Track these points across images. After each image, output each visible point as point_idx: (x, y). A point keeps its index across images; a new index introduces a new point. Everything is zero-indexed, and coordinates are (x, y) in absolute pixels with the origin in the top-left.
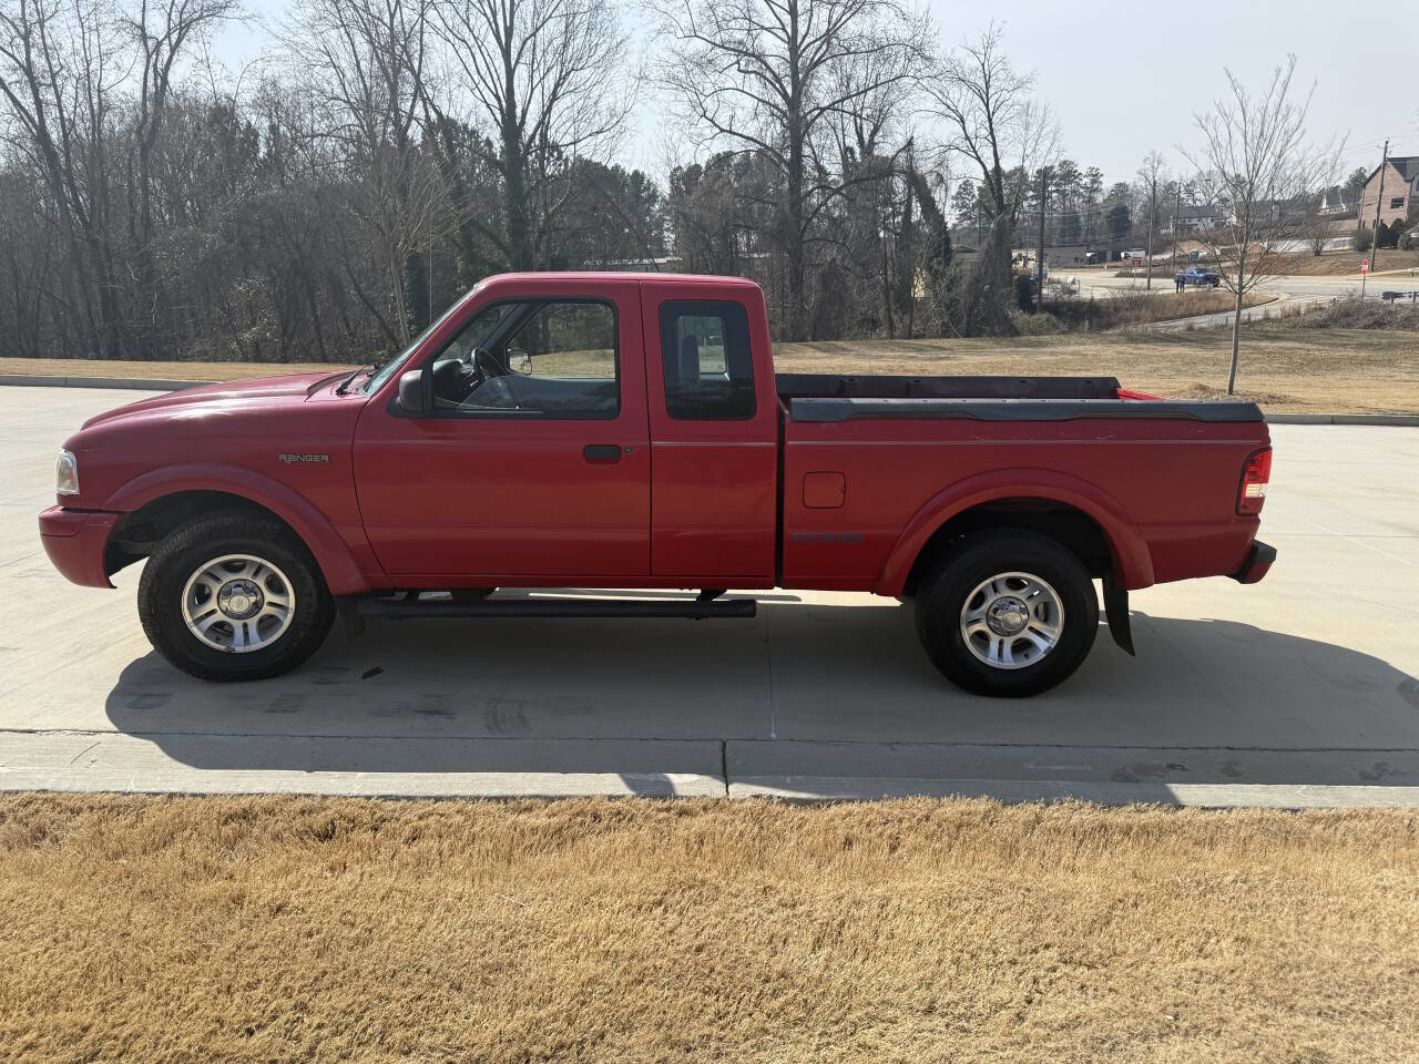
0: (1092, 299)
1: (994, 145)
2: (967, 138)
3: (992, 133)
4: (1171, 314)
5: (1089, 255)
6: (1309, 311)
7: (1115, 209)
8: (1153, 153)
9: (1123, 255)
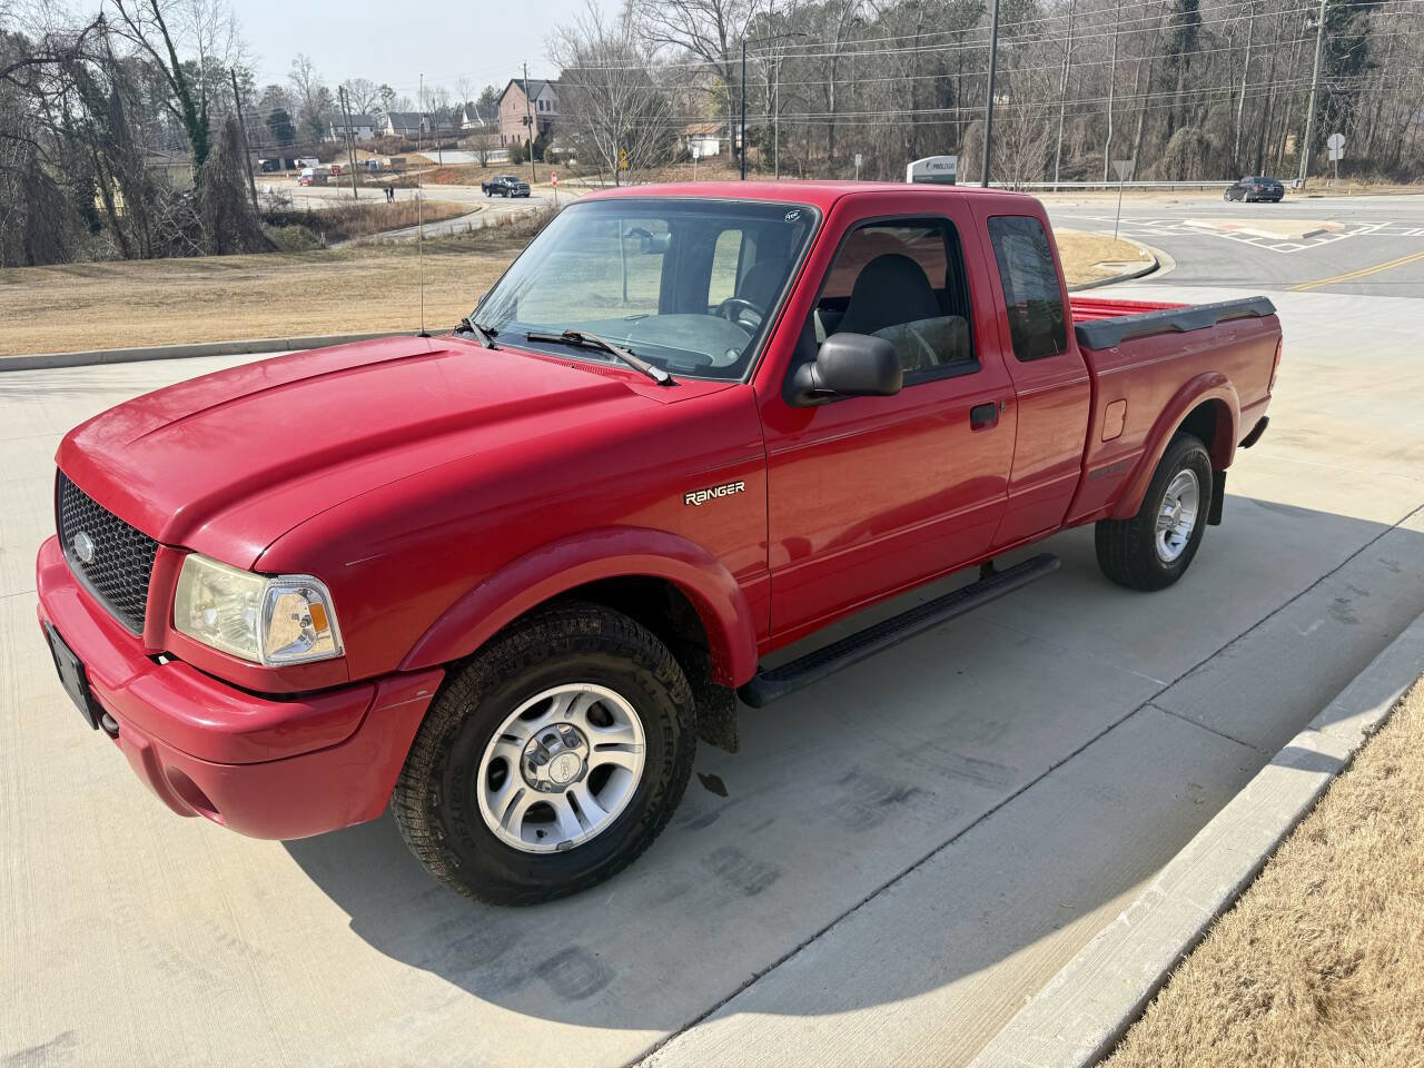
0: (309, 211)
1: (164, 30)
2: (128, 20)
3: (158, 17)
4: (395, 225)
5: (261, 162)
6: (518, 220)
7: (272, 117)
8: (300, 55)
9: (296, 162)
